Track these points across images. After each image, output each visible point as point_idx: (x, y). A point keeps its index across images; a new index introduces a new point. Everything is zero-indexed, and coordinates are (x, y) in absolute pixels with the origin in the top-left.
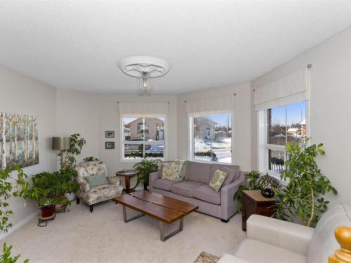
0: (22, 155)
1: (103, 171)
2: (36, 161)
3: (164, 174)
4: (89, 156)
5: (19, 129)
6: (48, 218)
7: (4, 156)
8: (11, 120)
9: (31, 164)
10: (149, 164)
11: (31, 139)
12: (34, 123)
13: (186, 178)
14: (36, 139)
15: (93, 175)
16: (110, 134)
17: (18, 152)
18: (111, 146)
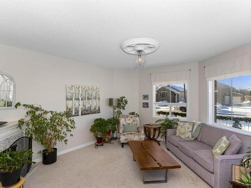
0: (90, 107)
1: (136, 122)
2: (99, 111)
3: (177, 131)
4: (132, 111)
5: (88, 94)
6: (99, 144)
7: (80, 107)
8: (84, 89)
9: (95, 113)
10: (170, 121)
11: (96, 99)
12: (98, 90)
13: (199, 139)
14: (99, 99)
15: (129, 124)
16: (146, 97)
17: (88, 106)
18: (146, 105)
